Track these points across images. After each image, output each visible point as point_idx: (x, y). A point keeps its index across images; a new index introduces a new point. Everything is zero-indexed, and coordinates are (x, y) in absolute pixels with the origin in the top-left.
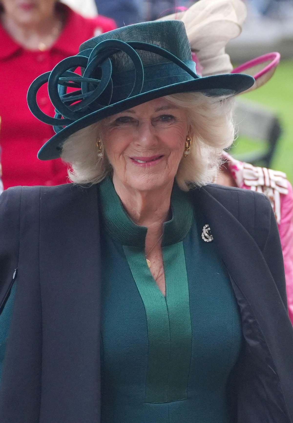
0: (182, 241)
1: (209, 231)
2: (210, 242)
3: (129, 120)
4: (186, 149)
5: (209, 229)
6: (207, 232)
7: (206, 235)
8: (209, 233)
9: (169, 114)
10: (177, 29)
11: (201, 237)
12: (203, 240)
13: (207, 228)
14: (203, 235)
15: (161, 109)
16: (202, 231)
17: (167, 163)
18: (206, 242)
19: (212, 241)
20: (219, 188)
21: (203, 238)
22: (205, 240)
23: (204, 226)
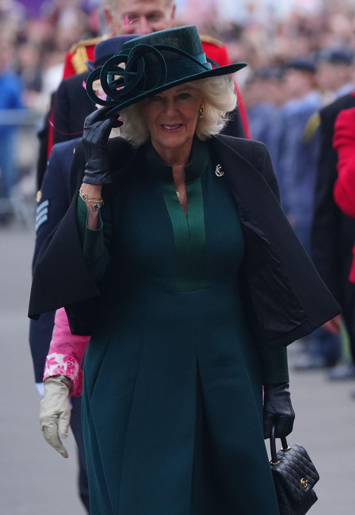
0: (200, 178)
1: (220, 169)
2: (221, 177)
3: (158, 98)
4: (200, 114)
5: (221, 168)
6: (219, 170)
7: (218, 172)
8: (221, 170)
9: (186, 93)
10: (190, 32)
11: (215, 173)
12: (216, 175)
13: (219, 167)
14: (216, 172)
15: (181, 90)
16: (216, 169)
17: (187, 130)
18: (218, 177)
19: (223, 176)
20: (229, 139)
21: (216, 174)
22: (218, 175)
23: (217, 165)
